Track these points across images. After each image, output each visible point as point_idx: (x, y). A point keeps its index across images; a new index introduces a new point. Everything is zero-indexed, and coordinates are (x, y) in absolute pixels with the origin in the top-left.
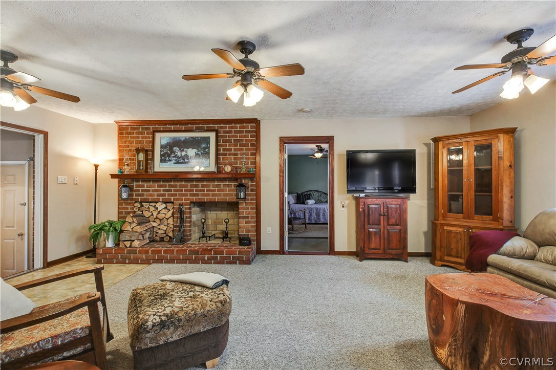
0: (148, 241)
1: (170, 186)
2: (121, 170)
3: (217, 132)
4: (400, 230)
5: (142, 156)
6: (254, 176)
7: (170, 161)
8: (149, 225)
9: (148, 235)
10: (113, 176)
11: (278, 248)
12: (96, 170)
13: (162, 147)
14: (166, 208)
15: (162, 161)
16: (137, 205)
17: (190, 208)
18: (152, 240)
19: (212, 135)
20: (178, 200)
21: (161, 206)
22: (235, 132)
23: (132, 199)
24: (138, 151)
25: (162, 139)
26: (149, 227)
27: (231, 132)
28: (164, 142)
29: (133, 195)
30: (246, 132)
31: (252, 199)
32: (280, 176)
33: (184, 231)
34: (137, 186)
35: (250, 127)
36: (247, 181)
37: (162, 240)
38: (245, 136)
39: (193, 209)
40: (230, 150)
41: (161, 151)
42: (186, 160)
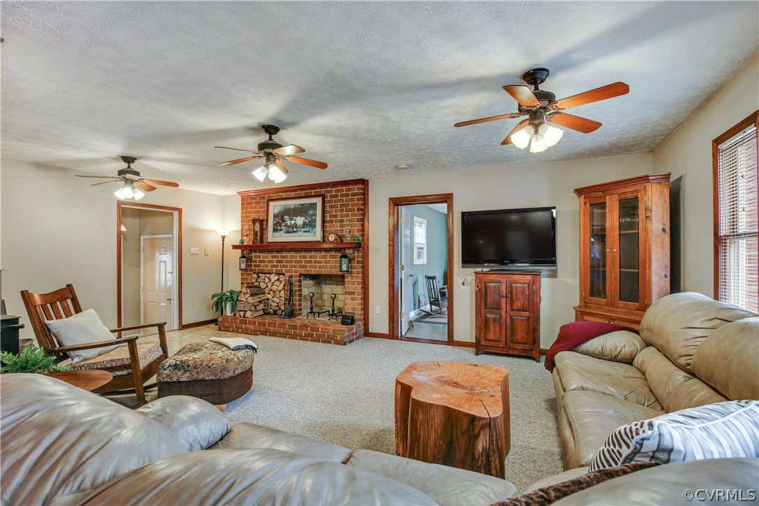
0: (262, 313)
1: (282, 257)
2: (242, 241)
3: (324, 197)
4: (528, 317)
5: (257, 226)
6: (361, 246)
7: (281, 230)
8: (262, 297)
9: (261, 306)
10: (235, 247)
11: (386, 331)
12: (223, 241)
13: (275, 216)
14: (278, 280)
15: (275, 230)
16: (255, 275)
17: (300, 281)
18: (266, 313)
19: (318, 201)
20: (288, 271)
21: (274, 277)
22: (342, 196)
23: (251, 270)
24: (254, 221)
25: (275, 208)
26: (262, 298)
27: (336, 196)
28: (277, 211)
29: (250, 266)
30: (352, 195)
31: (358, 273)
32: (389, 245)
33: (294, 305)
34: (256, 257)
35: (356, 189)
36: (351, 251)
37: (275, 313)
38: (351, 200)
39: (304, 282)
40: (336, 216)
41: (274, 220)
42: (295, 229)
